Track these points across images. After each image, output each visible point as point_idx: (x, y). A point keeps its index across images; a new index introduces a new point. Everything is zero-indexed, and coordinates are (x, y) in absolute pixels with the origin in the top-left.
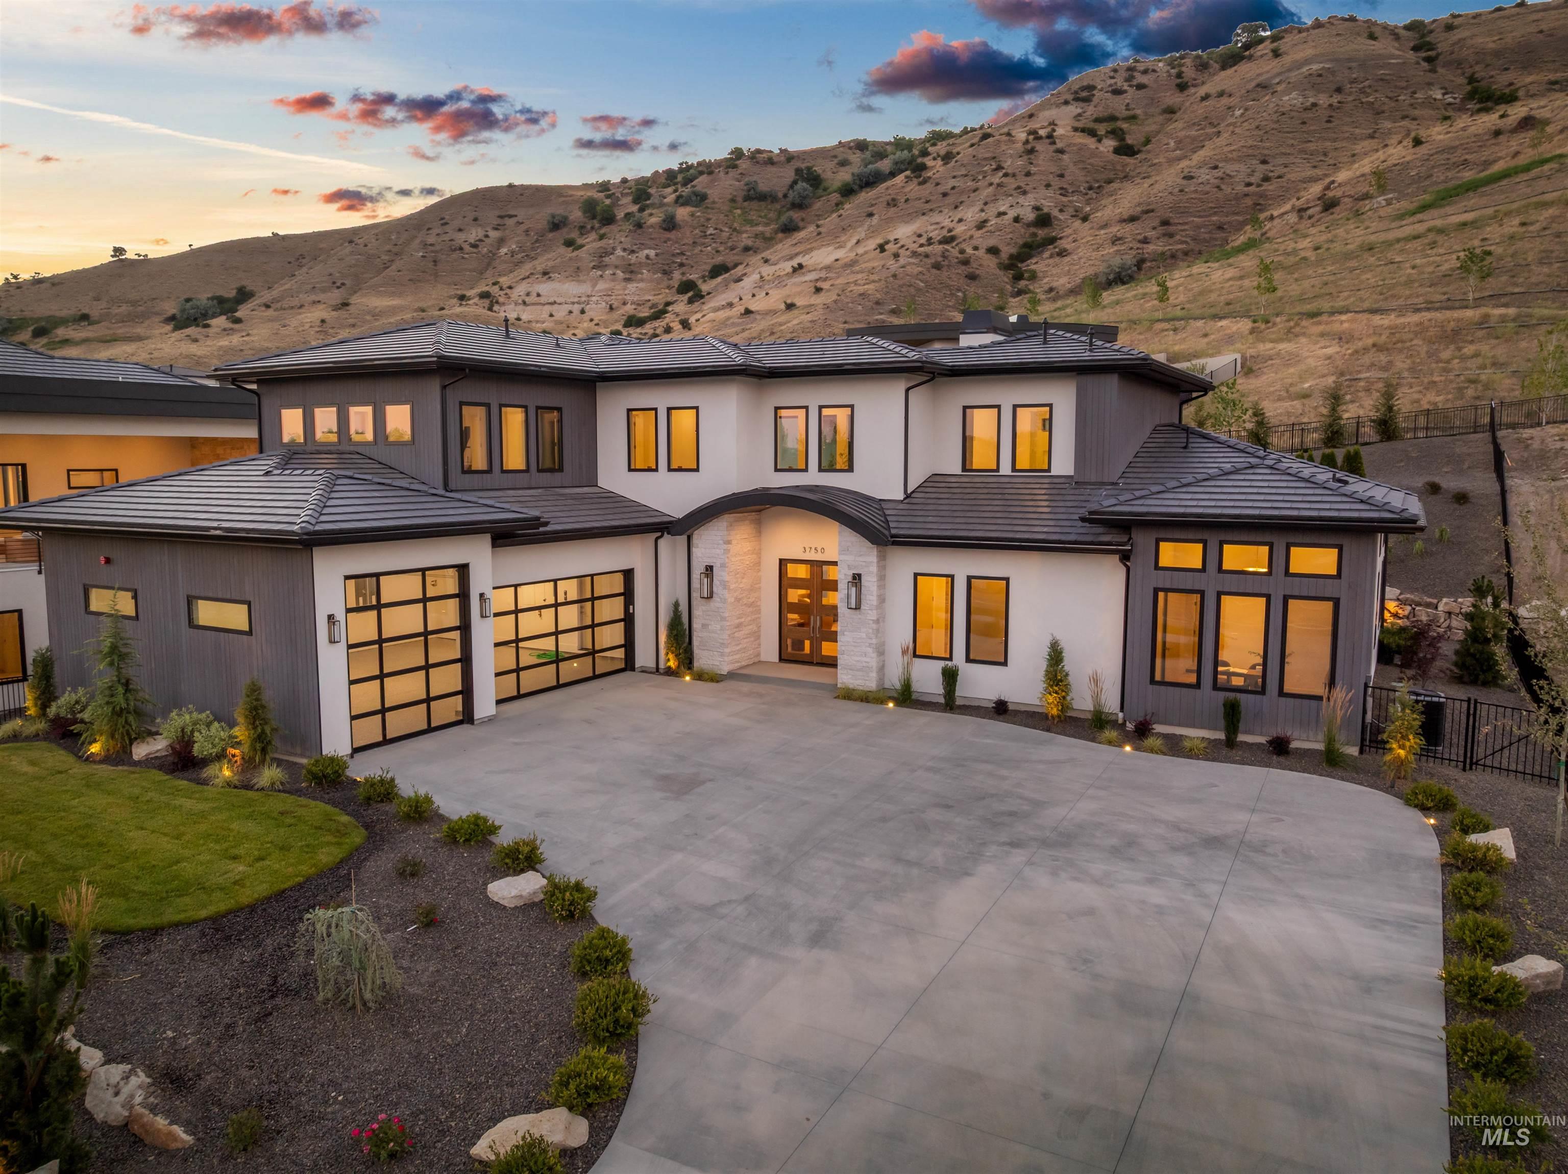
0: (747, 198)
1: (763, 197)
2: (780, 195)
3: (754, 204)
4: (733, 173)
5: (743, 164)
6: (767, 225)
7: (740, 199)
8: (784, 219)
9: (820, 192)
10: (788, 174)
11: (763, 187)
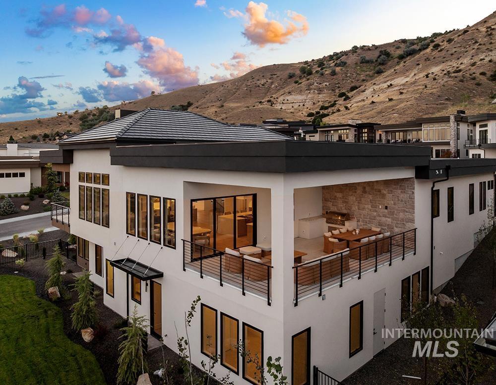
0: (362, 63)
1: (368, 62)
2: (374, 61)
3: (364, 64)
4: (355, 54)
6: (370, 71)
8: (377, 69)
9: (390, 58)
10: (377, 53)
11: (367, 58)
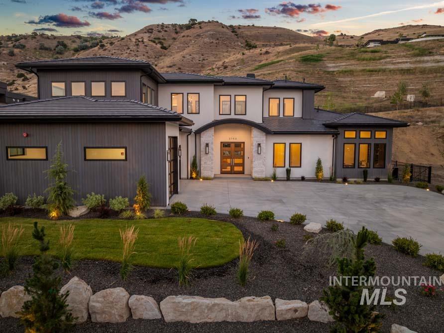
5: (38, 38)
7: (38, 49)
